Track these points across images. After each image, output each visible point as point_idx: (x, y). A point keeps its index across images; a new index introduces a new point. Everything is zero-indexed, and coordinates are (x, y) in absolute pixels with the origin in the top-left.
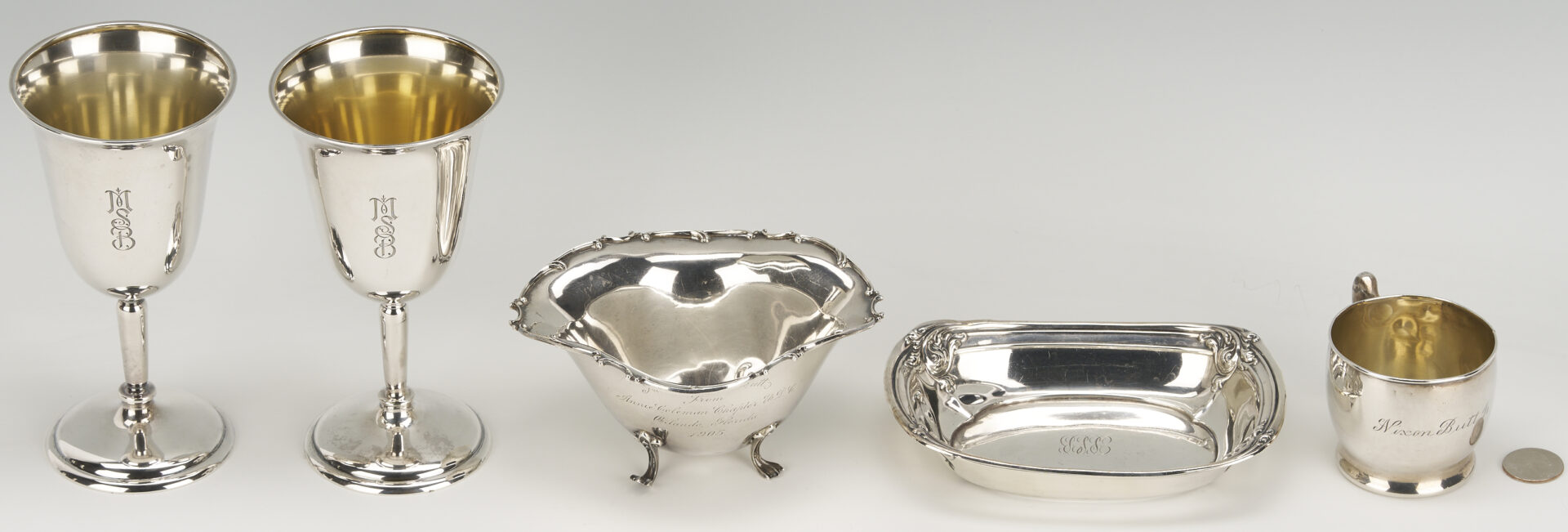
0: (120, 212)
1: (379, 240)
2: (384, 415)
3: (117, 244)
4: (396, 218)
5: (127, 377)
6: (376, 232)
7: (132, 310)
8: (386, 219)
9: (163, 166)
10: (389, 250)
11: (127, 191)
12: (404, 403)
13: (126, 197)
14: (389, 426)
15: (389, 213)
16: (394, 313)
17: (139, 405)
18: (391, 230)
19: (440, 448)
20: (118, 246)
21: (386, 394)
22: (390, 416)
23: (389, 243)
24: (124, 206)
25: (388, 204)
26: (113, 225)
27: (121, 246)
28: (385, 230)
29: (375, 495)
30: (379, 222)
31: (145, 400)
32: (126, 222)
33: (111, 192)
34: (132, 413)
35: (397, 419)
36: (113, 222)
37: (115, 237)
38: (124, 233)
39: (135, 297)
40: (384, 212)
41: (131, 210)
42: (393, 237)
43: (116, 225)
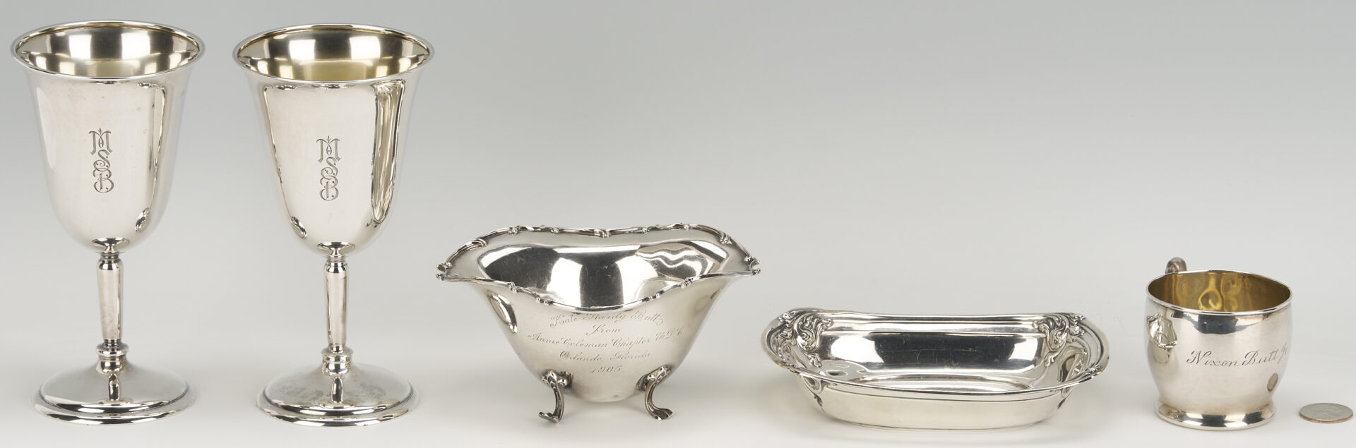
0: (101, 153)
1: (324, 181)
2: (327, 366)
3: (98, 186)
4: (339, 159)
5: (104, 334)
6: (322, 175)
7: (110, 268)
8: (330, 160)
9: (139, 109)
10: (332, 192)
11: (108, 132)
12: (343, 358)
13: (107, 137)
14: (331, 374)
15: (333, 155)
16: (336, 271)
17: (113, 359)
18: (335, 172)
19: (374, 394)
20: (99, 188)
21: (328, 351)
22: (332, 367)
23: (333, 185)
24: (105, 148)
25: (333, 145)
26: (95, 167)
27: (101, 188)
28: (330, 171)
29: (319, 427)
30: (324, 164)
31: (119, 353)
32: (107, 164)
33: (94, 133)
34: (108, 364)
35: (337, 369)
36: (95, 163)
37: (96, 179)
38: (104, 176)
39: (112, 250)
40: (329, 153)
41: (111, 151)
42: (336, 180)
43: (98, 167)
